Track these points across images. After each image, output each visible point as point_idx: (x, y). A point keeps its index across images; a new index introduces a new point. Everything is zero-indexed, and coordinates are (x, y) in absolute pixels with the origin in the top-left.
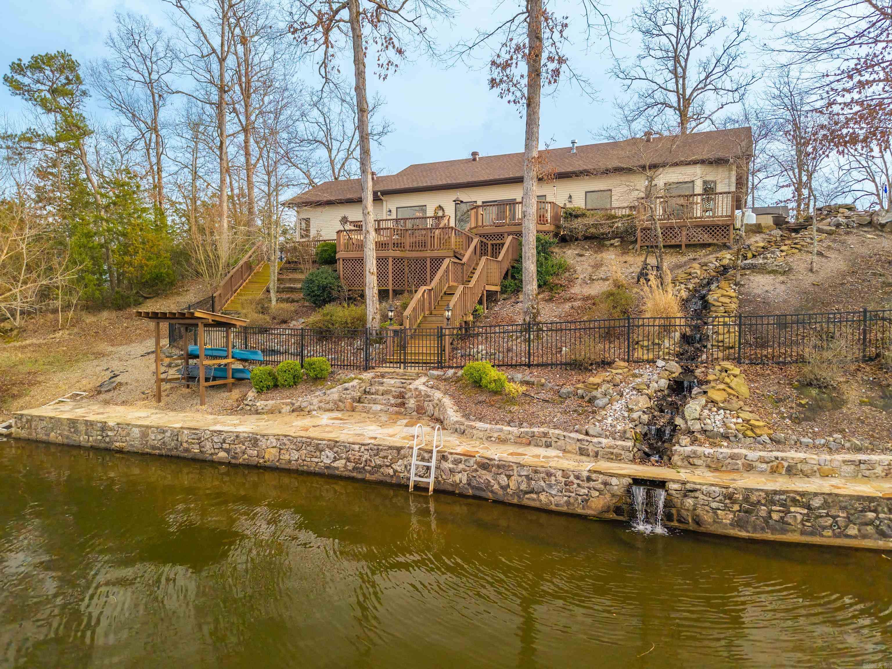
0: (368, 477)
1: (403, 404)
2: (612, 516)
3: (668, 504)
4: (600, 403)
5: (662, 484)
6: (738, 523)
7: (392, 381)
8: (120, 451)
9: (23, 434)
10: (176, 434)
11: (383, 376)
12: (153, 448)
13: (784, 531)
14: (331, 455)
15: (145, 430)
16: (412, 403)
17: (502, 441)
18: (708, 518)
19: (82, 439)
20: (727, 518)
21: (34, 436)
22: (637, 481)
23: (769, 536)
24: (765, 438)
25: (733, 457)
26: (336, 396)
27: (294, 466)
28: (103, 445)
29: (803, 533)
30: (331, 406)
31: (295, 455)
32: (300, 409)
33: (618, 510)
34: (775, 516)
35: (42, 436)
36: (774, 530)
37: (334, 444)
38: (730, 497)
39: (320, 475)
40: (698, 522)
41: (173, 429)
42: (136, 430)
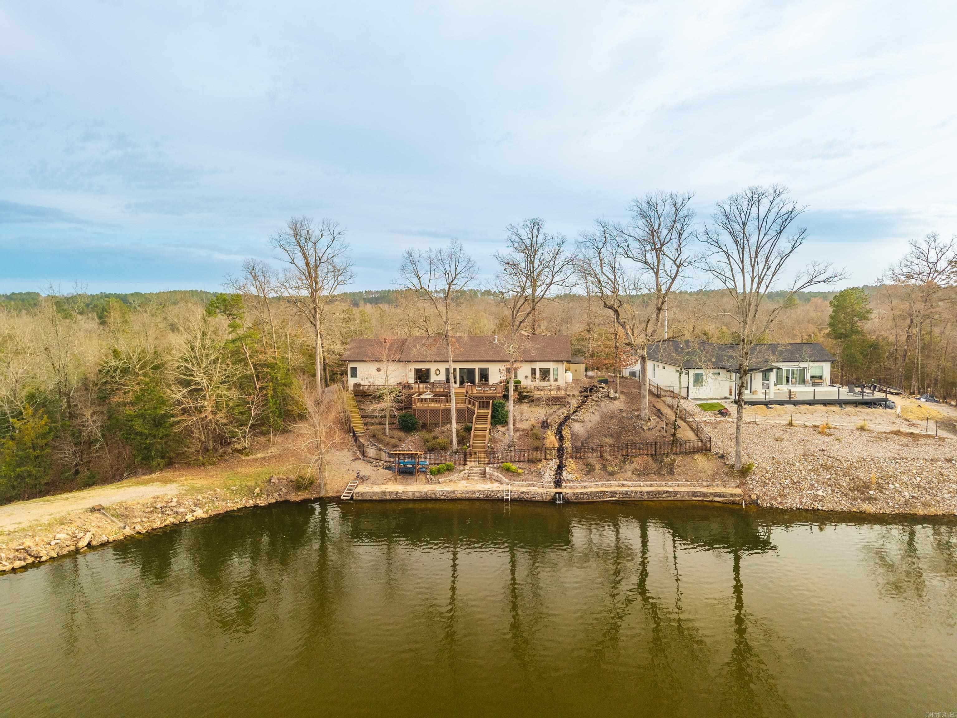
0: (490, 498)
1: (485, 477)
2: (552, 501)
3: (563, 497)
4: (542, 473)
5: (561, 493)
6: (576, 499)
7: (477, 469)
8: (404, 500)
9: (360, 498)
10: (426, 493)
11: (472, 467)
12: (417, 497)
14: (479, 494)
15: (413, 493)
16: (488, 476)
17: (522, 486)
18: (570, 499)
19: (388, 497)
21: (365, 498)
22: (556, 493)
24: (579, 480)
25: (573, 486)
26: (463, 476)
27: (467, 498)
28: (396, 499)
29: (587, 499)
30: (462, 479)
31: (467, 495)
32: (452, 481)
34: (582, 497)
35: (368, 498)
36: (582, 500)
37: (479, 491)
38: (574, 494)
41: (424, 491)
42: (410, 493)
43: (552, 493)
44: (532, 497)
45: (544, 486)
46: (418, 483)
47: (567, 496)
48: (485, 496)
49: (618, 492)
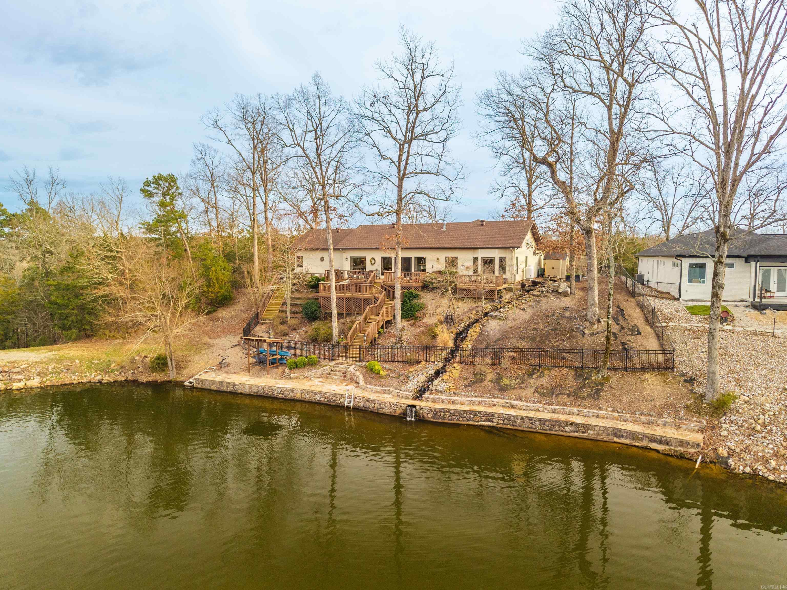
0: (332, 404)
1: (345, 376)
2: (402, 416)
3: (416, 412)
4: (410, 378)
5: (415, 406)
6: (433, 417)
7: (342, 366)
8: (241, 394)
9: (199, 386)
10: (263, 388)
11: (338, 364)
12: (254, 393)
13: (444, 420)
14: (319, 396)
15: (251, 386)
16: (348, 376)
17: (376, 392)
18: (426, 416)
19: (225, 389)
20: (430, 416)
21: (204, 387)
22: (409, 406)
23: (441, 421)
24: (452, 393)
25: (439, 398)
26: (320, 372)
27: (307, 399)
28: (234, 391)
29: (449, 420)
30: (318, 376)
31: (307, 396)
32: (307, 377)
33: (404, 414)
34: (442, 415)
35: (207, 387)
36: (442, 419)
37: (320, 393)
38: (431, 410)
39: (316, 403)
40: (423, 417)
41: (262, 386)
42: (247, 386)
43: (403, 405)
44: (379, 407)
45: (401, 395)
46: (269, 376)
47: (421, 411)
48: (326, 400)
49: (496, 415)
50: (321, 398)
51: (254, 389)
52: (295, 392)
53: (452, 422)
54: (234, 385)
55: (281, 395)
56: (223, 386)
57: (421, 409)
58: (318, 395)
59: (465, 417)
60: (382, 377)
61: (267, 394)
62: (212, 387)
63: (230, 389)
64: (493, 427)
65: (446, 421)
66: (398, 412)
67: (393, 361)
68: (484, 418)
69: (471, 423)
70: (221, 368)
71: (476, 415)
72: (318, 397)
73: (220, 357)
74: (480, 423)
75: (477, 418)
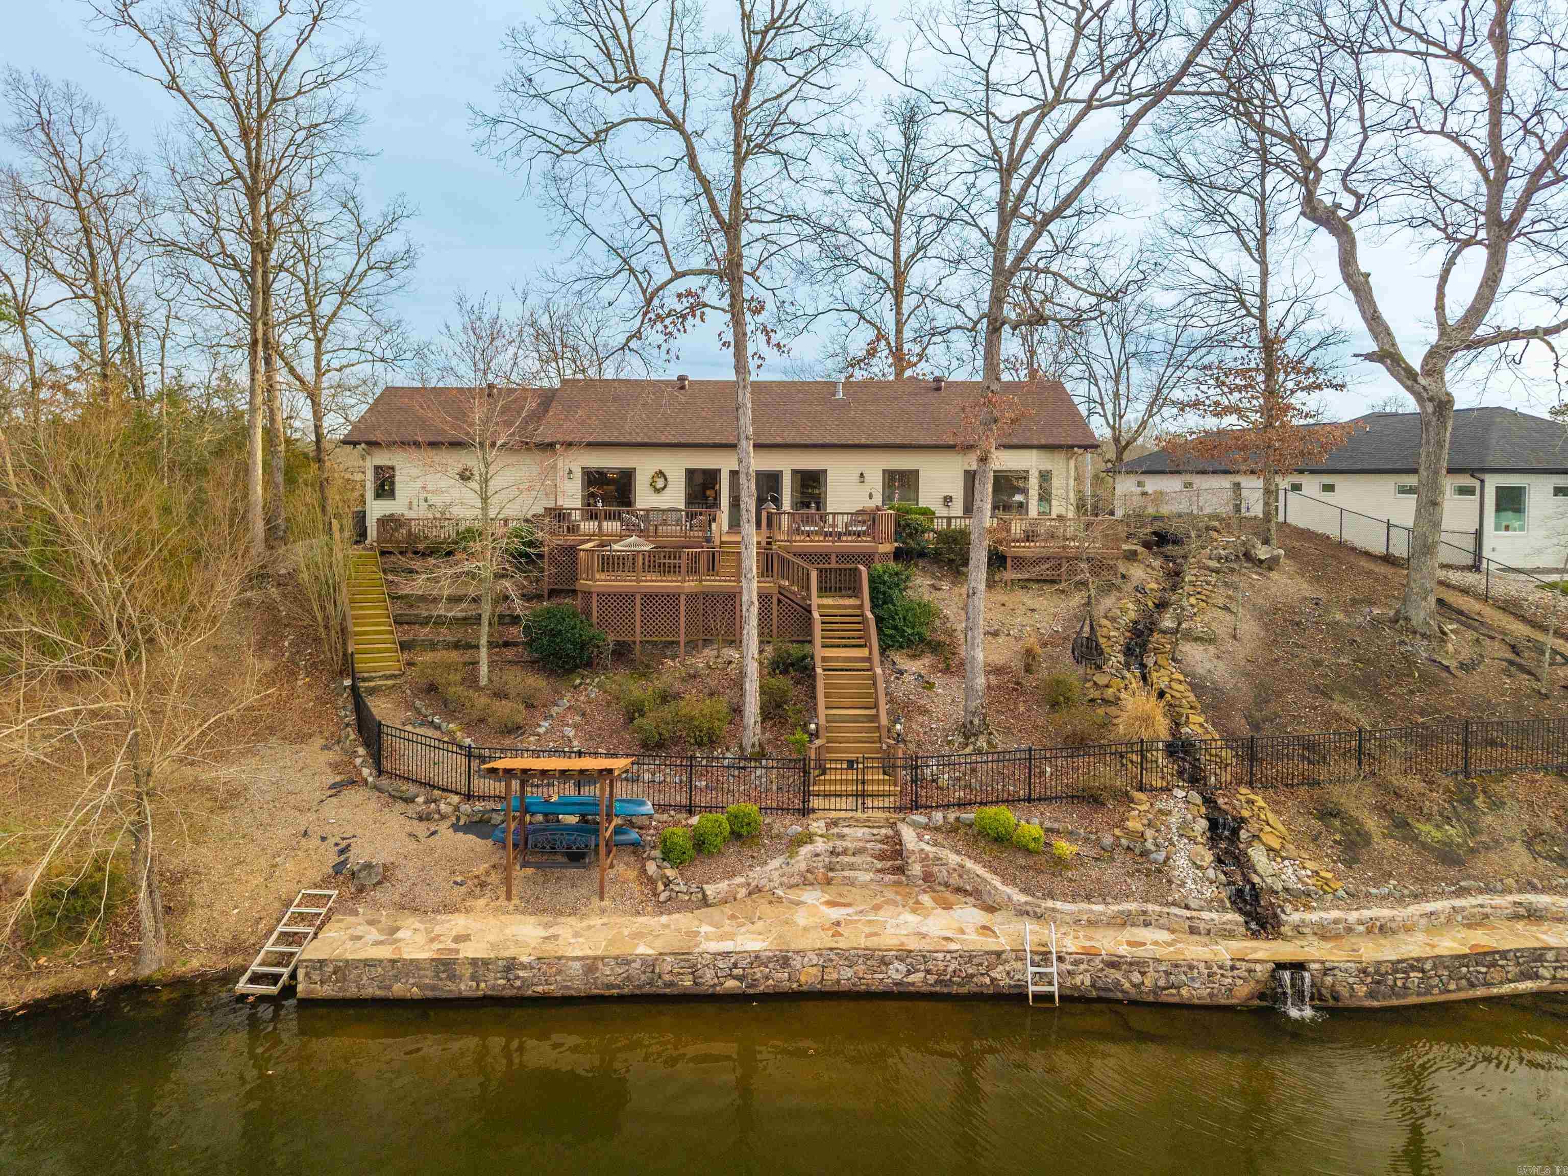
0: (955, 989)
1: (900, 870)
4: (1159, 857)
6: (1371, 995)
8: (544, 998)
9: (326, 991)
10: (650, 964)
12: (609, 986)
13: (1405, 996)
14: (903, 968)
16: (916, 869)
18: (1344, 992)
20: (1362, 990)
22: (1280, 966)
23: (1395, 1002)
26: (803, 866)
27: (845, 986)
28: (509, 993)
29: (1419, 994)
30: (796, 879)
31: (848, 973)
32: (758, 889)
33: (1262, 996)
34: (1399, 983)
36: (1398, 996)
37: (904, 955)
39: (886, 994)
40: (1337, 998)
41: (644, 960)
42: (577, 965)
43: (1258, 967)
44: (1161, 983)
45: (1202, 925)
46: (606, 903)
47: (1329, 980)
48: (931, 979)
50: (909, 973)
51: (609, 974)
52: (796, 962)
53: (1428, 999)
54: (511, 965)
55: (731, 984)
56: (452, 977)
57: (1326, 971)
58: (896, 964)
59: (1464, 977)
60: (1059, 863)
61: (671, 984)
62: (399, 989)
63: (493, 983)
64: (1538, 995)
65: (1413, 1000)
66: (1243, 991)
67: (1029, 800)
68: (1513, 970)
69: (1480, 992)
70: (361, 890)
71: (1494, 964)
72: (896, 973)
73: (315, 842)
74: (1507, 989)
75: (1495, 975)
